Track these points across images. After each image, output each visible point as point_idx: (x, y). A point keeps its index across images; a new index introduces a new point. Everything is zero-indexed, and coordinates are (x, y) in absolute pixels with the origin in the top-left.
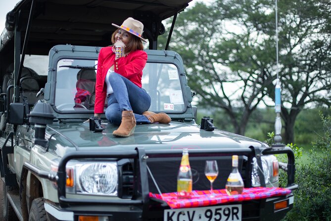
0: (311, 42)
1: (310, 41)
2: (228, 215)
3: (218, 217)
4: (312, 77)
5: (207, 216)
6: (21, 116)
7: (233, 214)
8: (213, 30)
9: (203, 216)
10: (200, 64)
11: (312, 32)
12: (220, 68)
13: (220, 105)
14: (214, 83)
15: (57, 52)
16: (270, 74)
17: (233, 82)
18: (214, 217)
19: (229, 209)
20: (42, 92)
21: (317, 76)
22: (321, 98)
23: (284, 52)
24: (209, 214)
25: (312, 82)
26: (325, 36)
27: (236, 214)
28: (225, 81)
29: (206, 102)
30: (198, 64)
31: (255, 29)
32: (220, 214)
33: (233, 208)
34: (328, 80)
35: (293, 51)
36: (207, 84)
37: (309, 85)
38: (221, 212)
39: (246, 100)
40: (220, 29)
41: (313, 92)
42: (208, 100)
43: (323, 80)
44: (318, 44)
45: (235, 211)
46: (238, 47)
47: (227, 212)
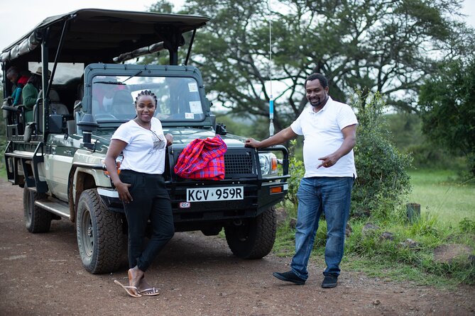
0: (383, 26)
1: (381, 24)
2: (233, 194)
3: (226, 195)
4: (386, 72)
5: (217, 194)
6: (60, 126)
7: (237, 193)
8: (252, 10)
9: (215, 194)
10: (233, 56)
11: (385, 13)
12: (260, 61)
13: (261, 112)
14: (253, 82)
15: (91, 70)
16: (329, 68)
17: (279, 80)
18: (222, 195)
19: (234, 190)
20: (80, 105)
21: (393, 71)
22: (397, 100)
23: (348, 39)
24: (219, 193)
25: (386, 79)
26: (401, 18)
27: (239, 193)
28: (268, 79)
29: (242, 108)
30: (230, 57)
31: (308, 8)
32: (227, 193)
33: (237, 189)
34: (408, 75)
35: (360, 38)
36: (243, 84)
37: (382, 83)
38: (228, 191)
39: (297, 104)
40: (261, 8)
41: (388, 93)
42: (245, 105)
43: (401, 76)
44: (392, 29)
45: (239, 191)
46: (284, 34)
47: (232, 192)
